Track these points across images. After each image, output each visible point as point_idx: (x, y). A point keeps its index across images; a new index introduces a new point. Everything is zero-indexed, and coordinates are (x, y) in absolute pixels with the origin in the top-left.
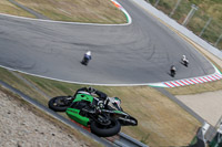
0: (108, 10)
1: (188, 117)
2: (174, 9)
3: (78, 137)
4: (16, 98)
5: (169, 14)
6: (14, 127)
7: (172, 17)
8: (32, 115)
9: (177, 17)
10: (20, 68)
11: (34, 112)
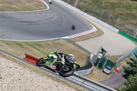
0: (37, 3)
1: (83, 52)
3: (28, 67)
7: (69, 4)
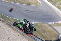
0: (35, 1)
2: (54, 2)
4: (8, 25)
5: (52, 4)
6: (8, 33)
7: (53, 4)
8: (13, 30)
9: (54, 4)
10: (10, 16)
11: (13, 29)
